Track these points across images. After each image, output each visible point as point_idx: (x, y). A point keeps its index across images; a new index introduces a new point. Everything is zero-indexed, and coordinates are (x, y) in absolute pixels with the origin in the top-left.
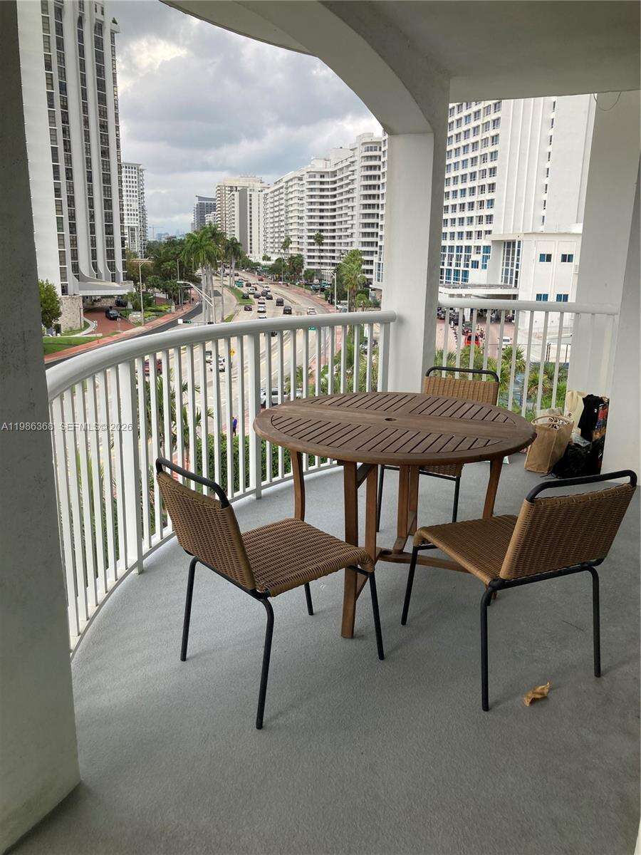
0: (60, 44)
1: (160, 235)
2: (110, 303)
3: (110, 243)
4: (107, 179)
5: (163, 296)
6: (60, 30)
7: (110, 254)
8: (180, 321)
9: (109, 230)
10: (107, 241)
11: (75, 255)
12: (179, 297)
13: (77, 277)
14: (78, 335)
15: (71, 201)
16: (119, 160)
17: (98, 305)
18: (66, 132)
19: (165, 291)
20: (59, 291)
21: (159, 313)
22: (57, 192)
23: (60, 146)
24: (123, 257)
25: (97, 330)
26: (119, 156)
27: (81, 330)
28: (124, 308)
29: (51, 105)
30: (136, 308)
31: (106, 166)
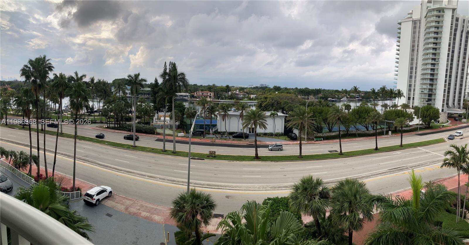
0: (454, 39)
2: (457, 115)
3: (460, 97)
4: (462, 78)
6: (455, 35)
7: (459, 100)
9: (460, 93)
10: (459, 96)
11: (448, 100)
13: (447, 107)
15: (449, 84)
16: (467, 72)
17: (453, 116)
18: (452, 64)
20: (440, 111)
22: (446, 81)
23: (449, 68)
24: (463, 102)
25: (451, 124)
27: (445, 123)
28: (461, 117)
29: (448, 57)
30: (465, 118)
31: (463, 73)
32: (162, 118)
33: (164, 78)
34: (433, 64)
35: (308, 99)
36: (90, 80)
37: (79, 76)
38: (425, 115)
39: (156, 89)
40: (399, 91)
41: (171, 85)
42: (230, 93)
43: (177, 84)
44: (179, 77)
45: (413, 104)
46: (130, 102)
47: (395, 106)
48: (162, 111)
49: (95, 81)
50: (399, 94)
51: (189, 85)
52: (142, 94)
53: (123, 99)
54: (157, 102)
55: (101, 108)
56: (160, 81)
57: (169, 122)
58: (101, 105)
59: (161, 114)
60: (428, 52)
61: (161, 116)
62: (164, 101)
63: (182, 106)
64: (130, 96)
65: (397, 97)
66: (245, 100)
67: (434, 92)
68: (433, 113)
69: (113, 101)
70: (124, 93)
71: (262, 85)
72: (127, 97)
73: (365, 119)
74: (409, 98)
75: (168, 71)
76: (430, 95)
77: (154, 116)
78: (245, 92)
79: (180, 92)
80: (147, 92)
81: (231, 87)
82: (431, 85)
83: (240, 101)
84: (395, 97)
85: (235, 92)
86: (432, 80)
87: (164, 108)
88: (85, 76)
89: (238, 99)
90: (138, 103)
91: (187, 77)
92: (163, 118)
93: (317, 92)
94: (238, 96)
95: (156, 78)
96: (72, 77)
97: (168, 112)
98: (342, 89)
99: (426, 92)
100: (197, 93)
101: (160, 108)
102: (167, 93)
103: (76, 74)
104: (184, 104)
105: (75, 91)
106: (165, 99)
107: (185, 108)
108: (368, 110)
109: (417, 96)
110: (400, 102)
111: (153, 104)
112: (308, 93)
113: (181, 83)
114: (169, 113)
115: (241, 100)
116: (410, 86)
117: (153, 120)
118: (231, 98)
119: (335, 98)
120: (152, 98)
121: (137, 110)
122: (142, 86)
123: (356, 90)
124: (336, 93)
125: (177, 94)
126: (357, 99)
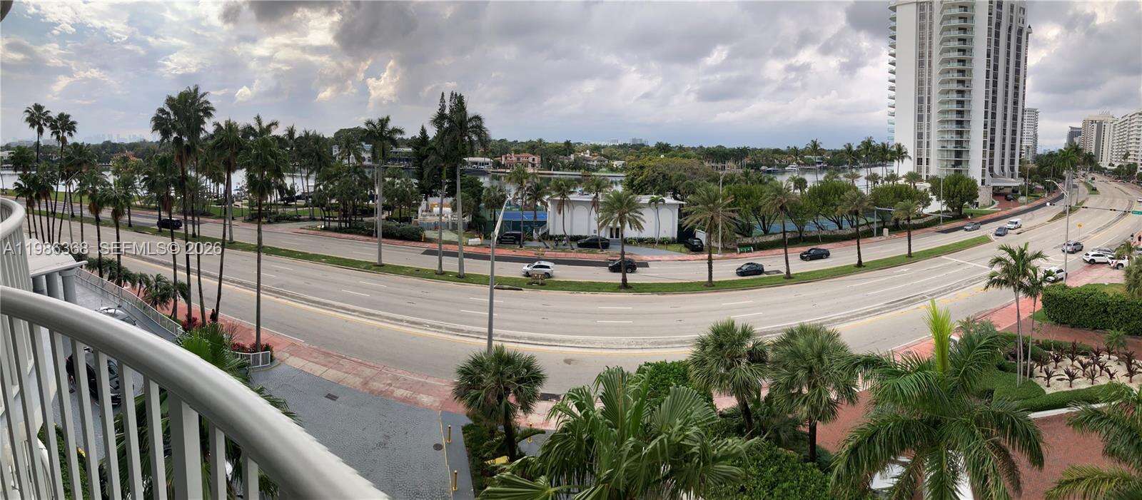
0: (997, 43)
1: (1044, 151)
2: (1009, 190)
3: (1013, 155)
4: (1015, 118)
5: (1041, 187)
6: (997, 35)
7: (1012, 162)
9: (1013, 147)
11: (991, 162)
12: (1050, 189)
13: (991, 175)
14: (987, 209)
15: (993, 131)
16: (1023, 107)
17: (1001, 191)
18: (995, 92)
19: (1042, 184)
20: (979, 183)
21: (1037, 198)
22: (985, 125)
23: (990, 100)
24: (1020, 164)
25: (999, 207)
26: (1024, 104)
27: (989, 206)
28: (1016, 194)
29: (987, 77)
30: (1023, 194)
31: (1015, 110)
32: (436, 210)
33: (440, 127)
34: (960, 92)
35: (723, 168)
36: (287, 133)
37: (265, 124)
38: (951, 193)
39: (423, 150)
40: (899, 148)
41: (455, 142)
42: (572, 157)
43: (466, 138)
44: (469, 125)
45: (927, 172)
46: (370, 176)
47: (893, 177)
48: (436, 195)
49: (296, 136)
50: (900, 154)
51: (490, 141)
52: (394, 160)
53: (357, 170)
54: (426, 176)
55: (312, 190)
56: (432, 132)
57: (449, 216)
58: (312, 183)
59: (432, 200)
60: (949, 67)
61: (433, 205)
62: (440, 175)
63: (476, 185)
64: (370, 163)
65: (896, 159)
66: (602, 172)
67: (965, 148)
68: (965, 188)
69: (335, 175)
70: (359, 158)
71: (634, 140)
72: (365, 167)
73: (834, 207)
74: (920, 161)
75: (447, 111)
76: (959, 154)
77: (420, 205)
78: (601, 155)
79: (473, 156)
80: (405, 156)
81: (575, 144)
82: (960, 133)
83: (593, 174)
84: (892, 160)
85: (582, 154)
86: (959, 123)
87: (440, 189)
88: (275, 124)
89: (588, 169)
90: (387, 179)
91: (486, 125)
92: (439, 209)
93: (739, 154)
94: (589, 163)
95: (423, 127)
96: (251, 128)
97: (447, 196)
98: (788, 147)
99: (951, 147)
100: (506, 158)
101: (431, 189)
102: (445, 158)
103: (258, 120)
104: (481, 181)
105: (258, 156)
106: (441, 170)
107: (483, 188)
108: (839, 188)
109: (934, 158)
110: (903, 168)
111: (417, 181)
112: (723, 156)
113: (474, 138)
114: (450, 199)
115: (594, 171)
116: (920, 136)
117: (417, 213)
118: (575, 166)
119: (773, 165)
120: (414, 169)
121: (385, 194)
122: (395, 143)
123: (815, 148)
124: (777, 156)
125: (466, 159)
126: (818, 166)
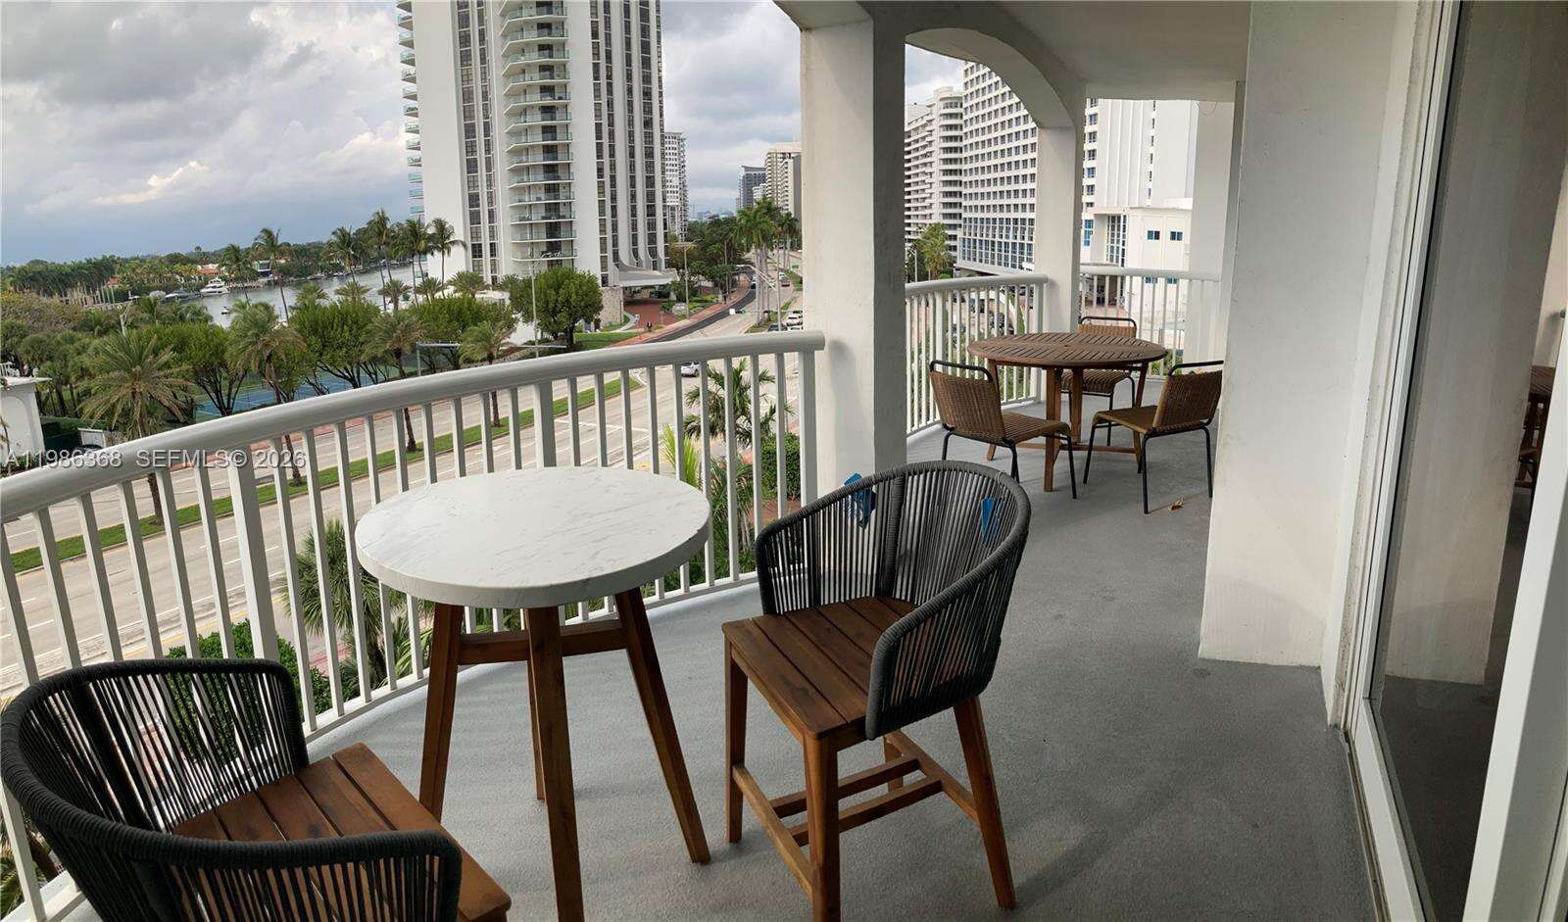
0: (607, 8)
1: (700, 214)
2: (651, 293)
3: (652, 226)
4: (649, 154)
5: (710, 284)
7: (652, 239)
8: (732, 311)
9: (651, 211)
10: (649, 224)
11: (615, 242)
12: (725, 285)
13: (617, 266)
14: (617, 331)
15: (613, 181)
16: (662, 130)
17: (638, 297)
19: (712, 278)
21: (705, 304)
22: (600, 172)
23: (604, 121)
24: (666, 241)
25: (638, 324)
26: (662, 125)
27: (621, 325)
28: (665, 300)
29: (596, 78)
30: (681, 299)
31: (648, 137)
34: (548, 110)
38: (551, 306)
40: (440, 225)
45: (494, 267)
47: (429, 286)
50: (441, 239)
60: (523, 61)
65: (437, 248)
67: (564, 217)
68: (577, 293)
73: (344, 350)
74: (477, 251)
76: (553, 230)
82: (551, 190)
84: (428, 251)
86: (551, 170)
93: (96, 273)
98: (198, 248)
99: (537, 217)
109: (506, 240)
110: (446, 267)
116: (474, 200)
119: (176, 287)
123: (270, 242)
124: (178, 267)
126: (265, 280)
